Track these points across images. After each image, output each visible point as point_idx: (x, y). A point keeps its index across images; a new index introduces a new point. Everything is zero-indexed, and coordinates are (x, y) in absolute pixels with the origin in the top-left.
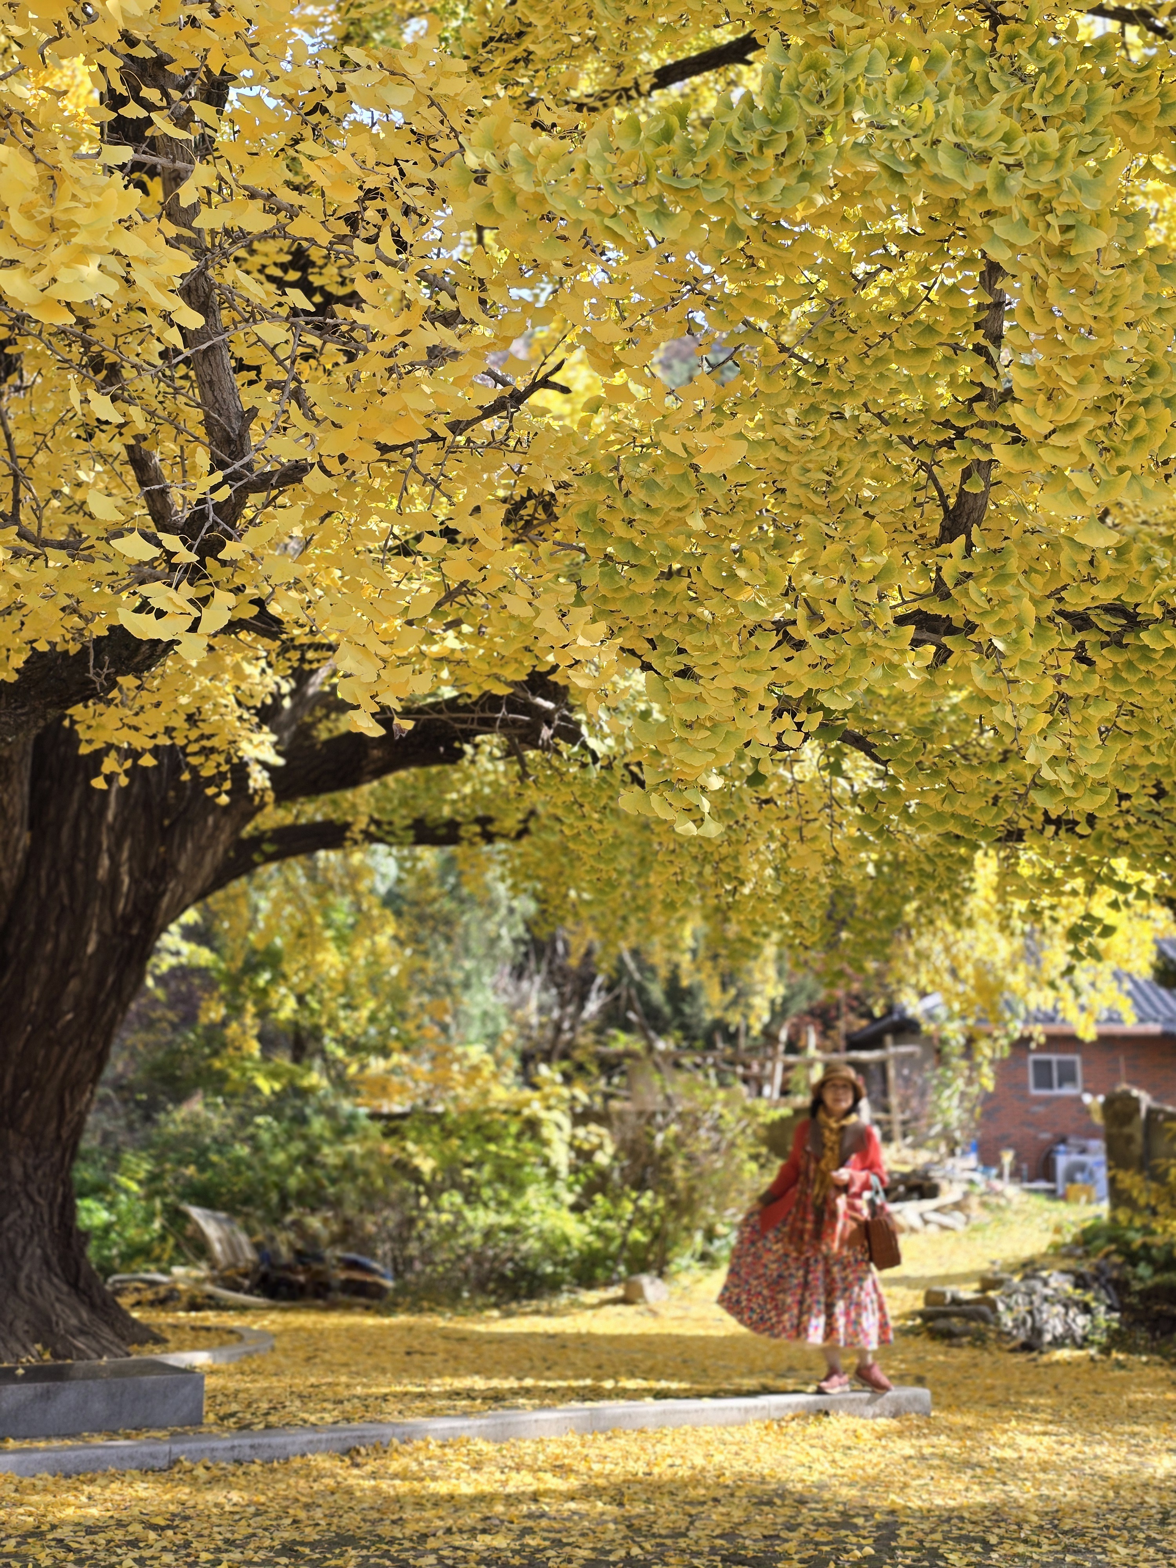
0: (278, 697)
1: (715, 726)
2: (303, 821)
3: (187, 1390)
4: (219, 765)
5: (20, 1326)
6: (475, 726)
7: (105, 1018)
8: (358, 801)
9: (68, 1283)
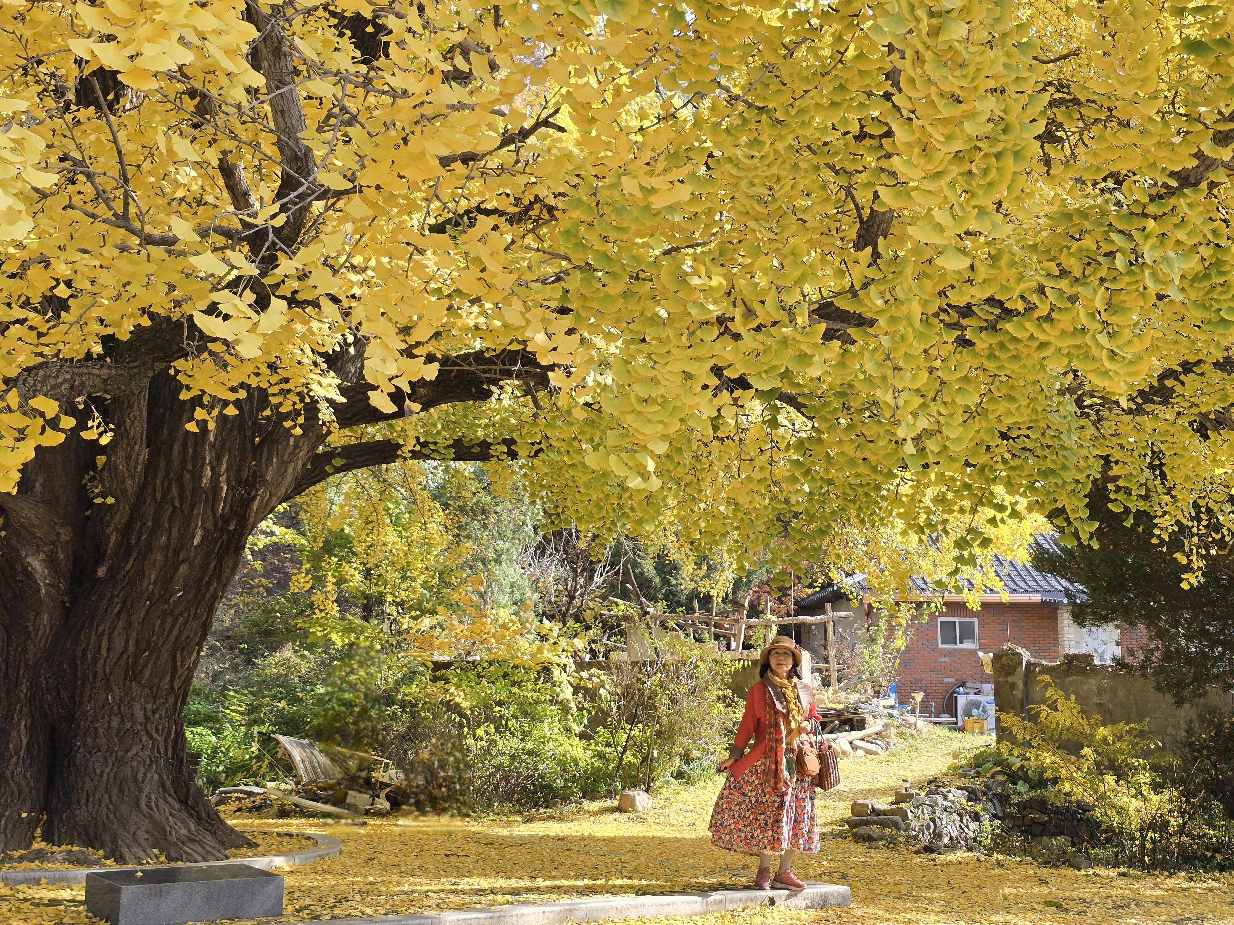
0: (345, 345)
1: (664, 402)
2: (365, 440)
3: (271, 888)
4: (295, 403)
5: (141, 835)
6: (497, 376)
7: (208, 596)
8: (407, 427)
9: (179, 800)
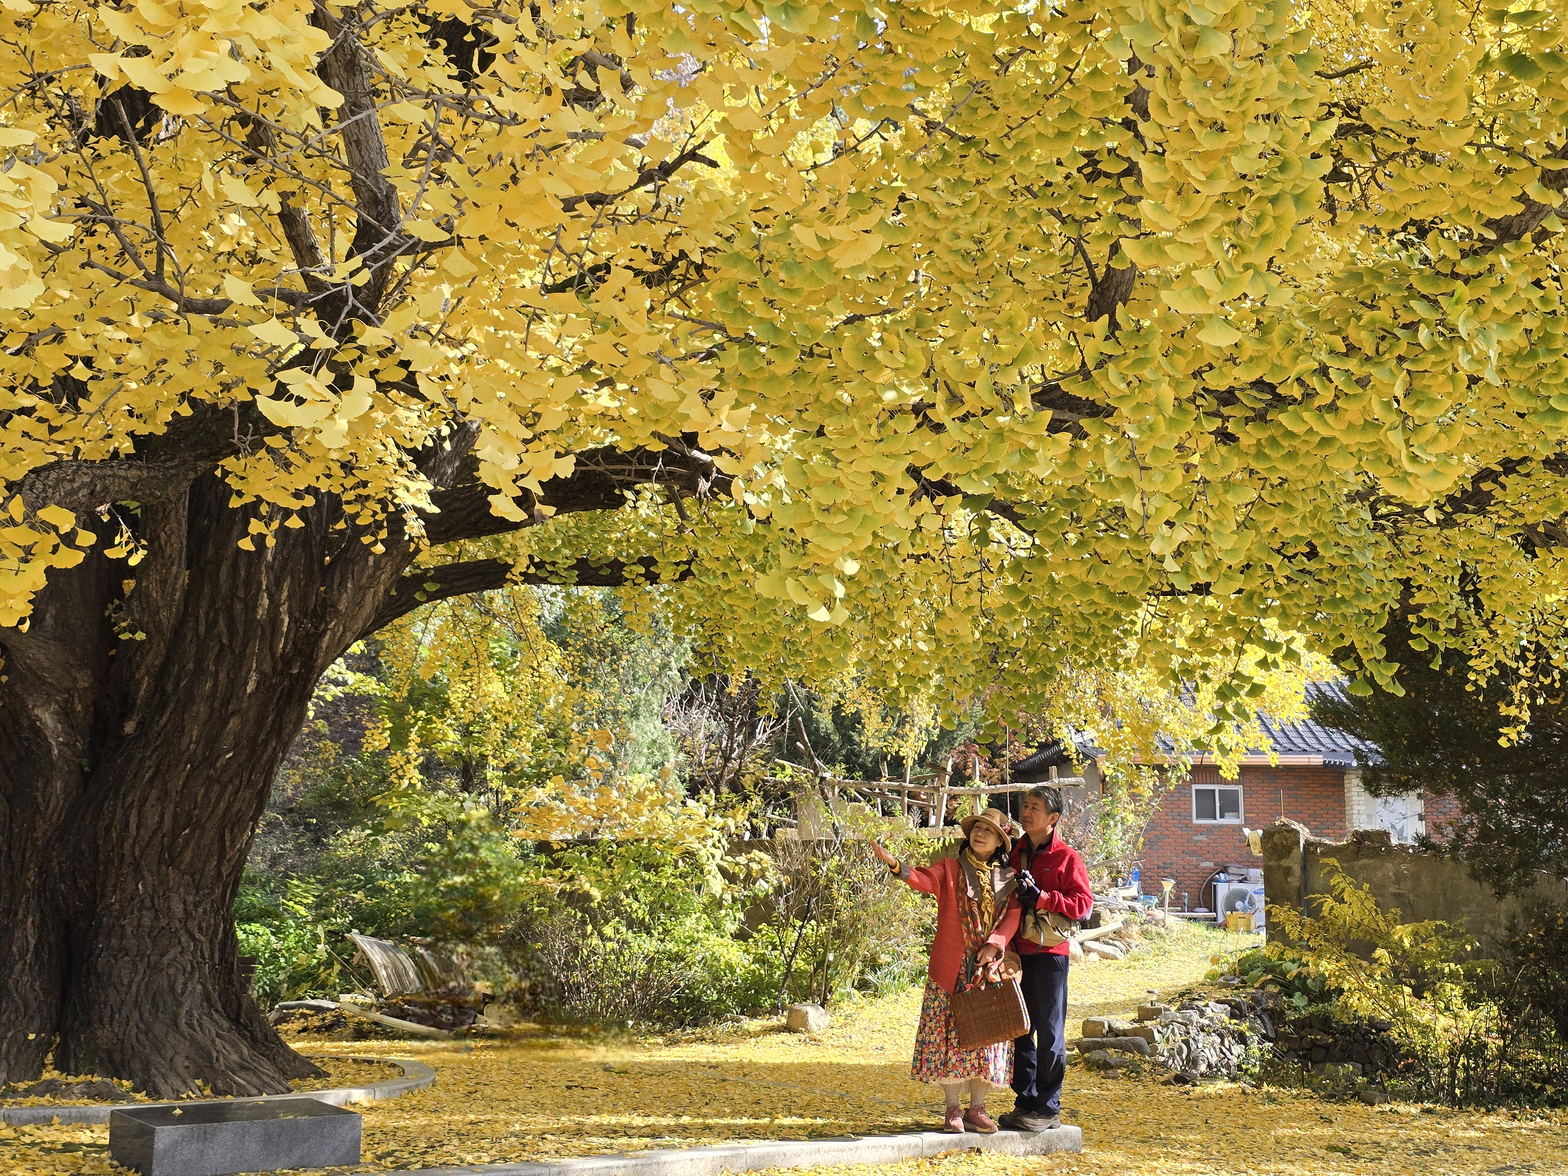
0: (439, 439)
1: (851, 510)
2: (464, 559)
3: (345, 1130)
4: (375, 513)
5: (181, 1062)
6: (632, 478)
7: (265, 757)
8: (519, 543)
9: (229, 1017)
